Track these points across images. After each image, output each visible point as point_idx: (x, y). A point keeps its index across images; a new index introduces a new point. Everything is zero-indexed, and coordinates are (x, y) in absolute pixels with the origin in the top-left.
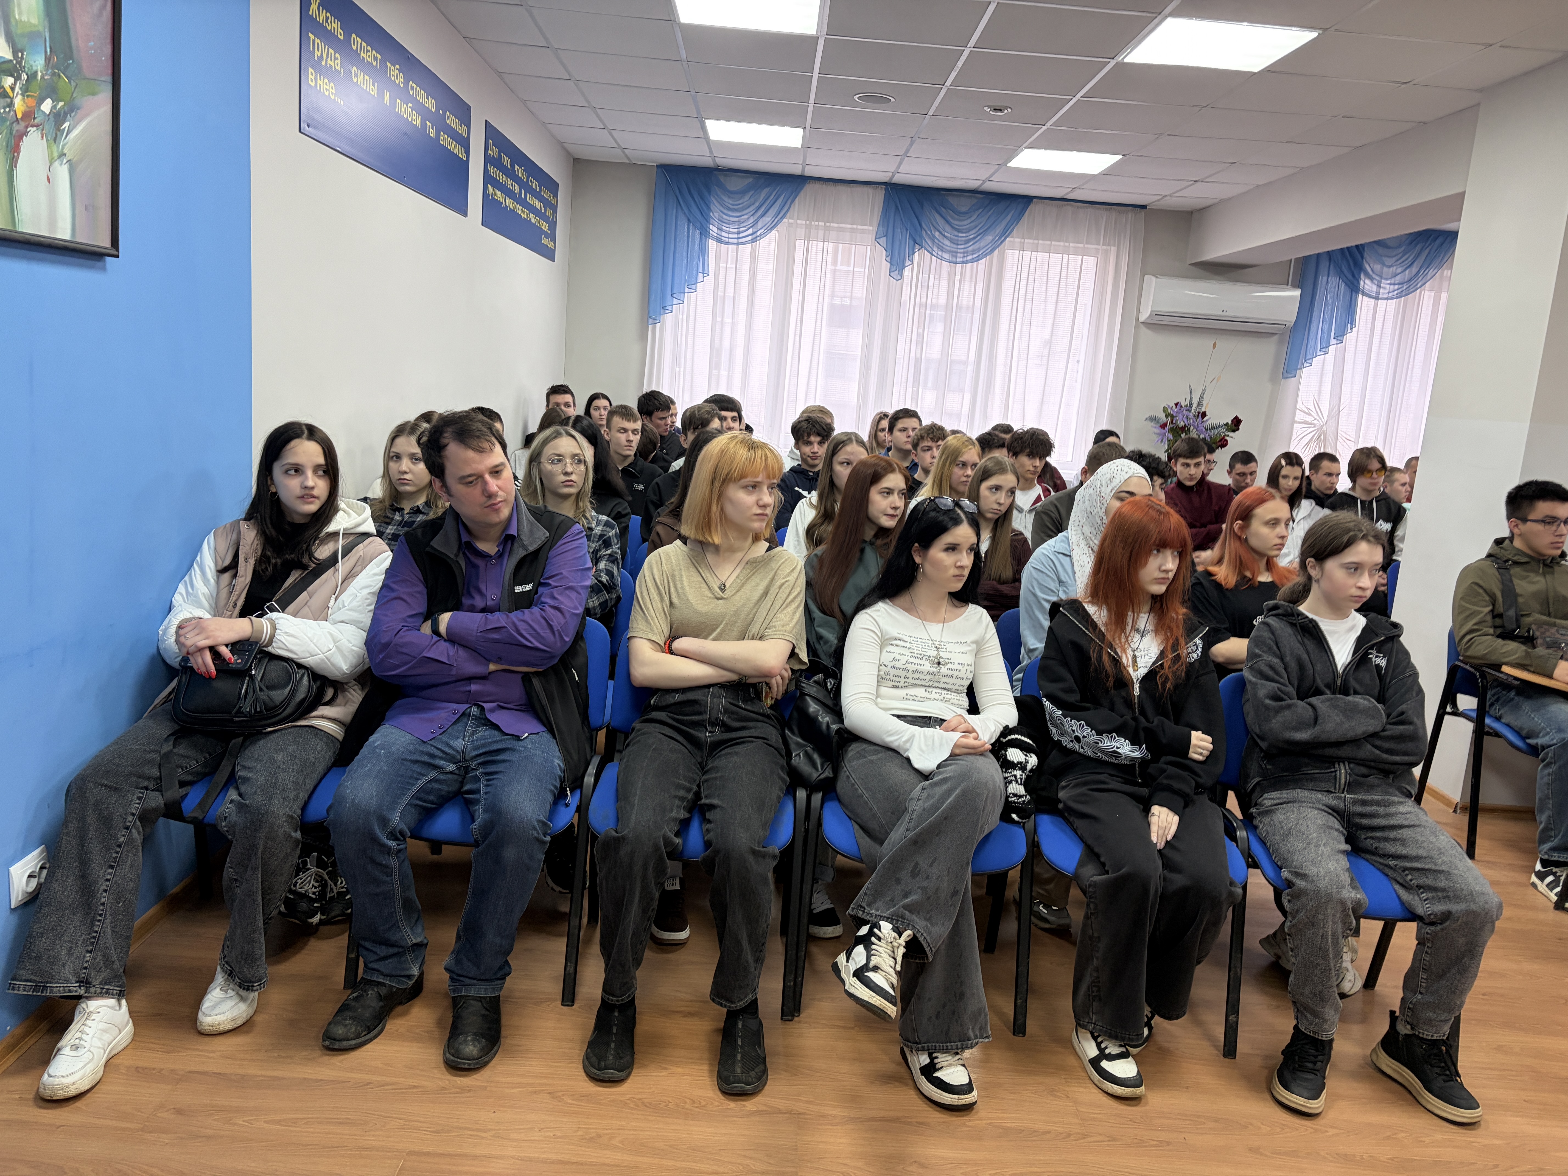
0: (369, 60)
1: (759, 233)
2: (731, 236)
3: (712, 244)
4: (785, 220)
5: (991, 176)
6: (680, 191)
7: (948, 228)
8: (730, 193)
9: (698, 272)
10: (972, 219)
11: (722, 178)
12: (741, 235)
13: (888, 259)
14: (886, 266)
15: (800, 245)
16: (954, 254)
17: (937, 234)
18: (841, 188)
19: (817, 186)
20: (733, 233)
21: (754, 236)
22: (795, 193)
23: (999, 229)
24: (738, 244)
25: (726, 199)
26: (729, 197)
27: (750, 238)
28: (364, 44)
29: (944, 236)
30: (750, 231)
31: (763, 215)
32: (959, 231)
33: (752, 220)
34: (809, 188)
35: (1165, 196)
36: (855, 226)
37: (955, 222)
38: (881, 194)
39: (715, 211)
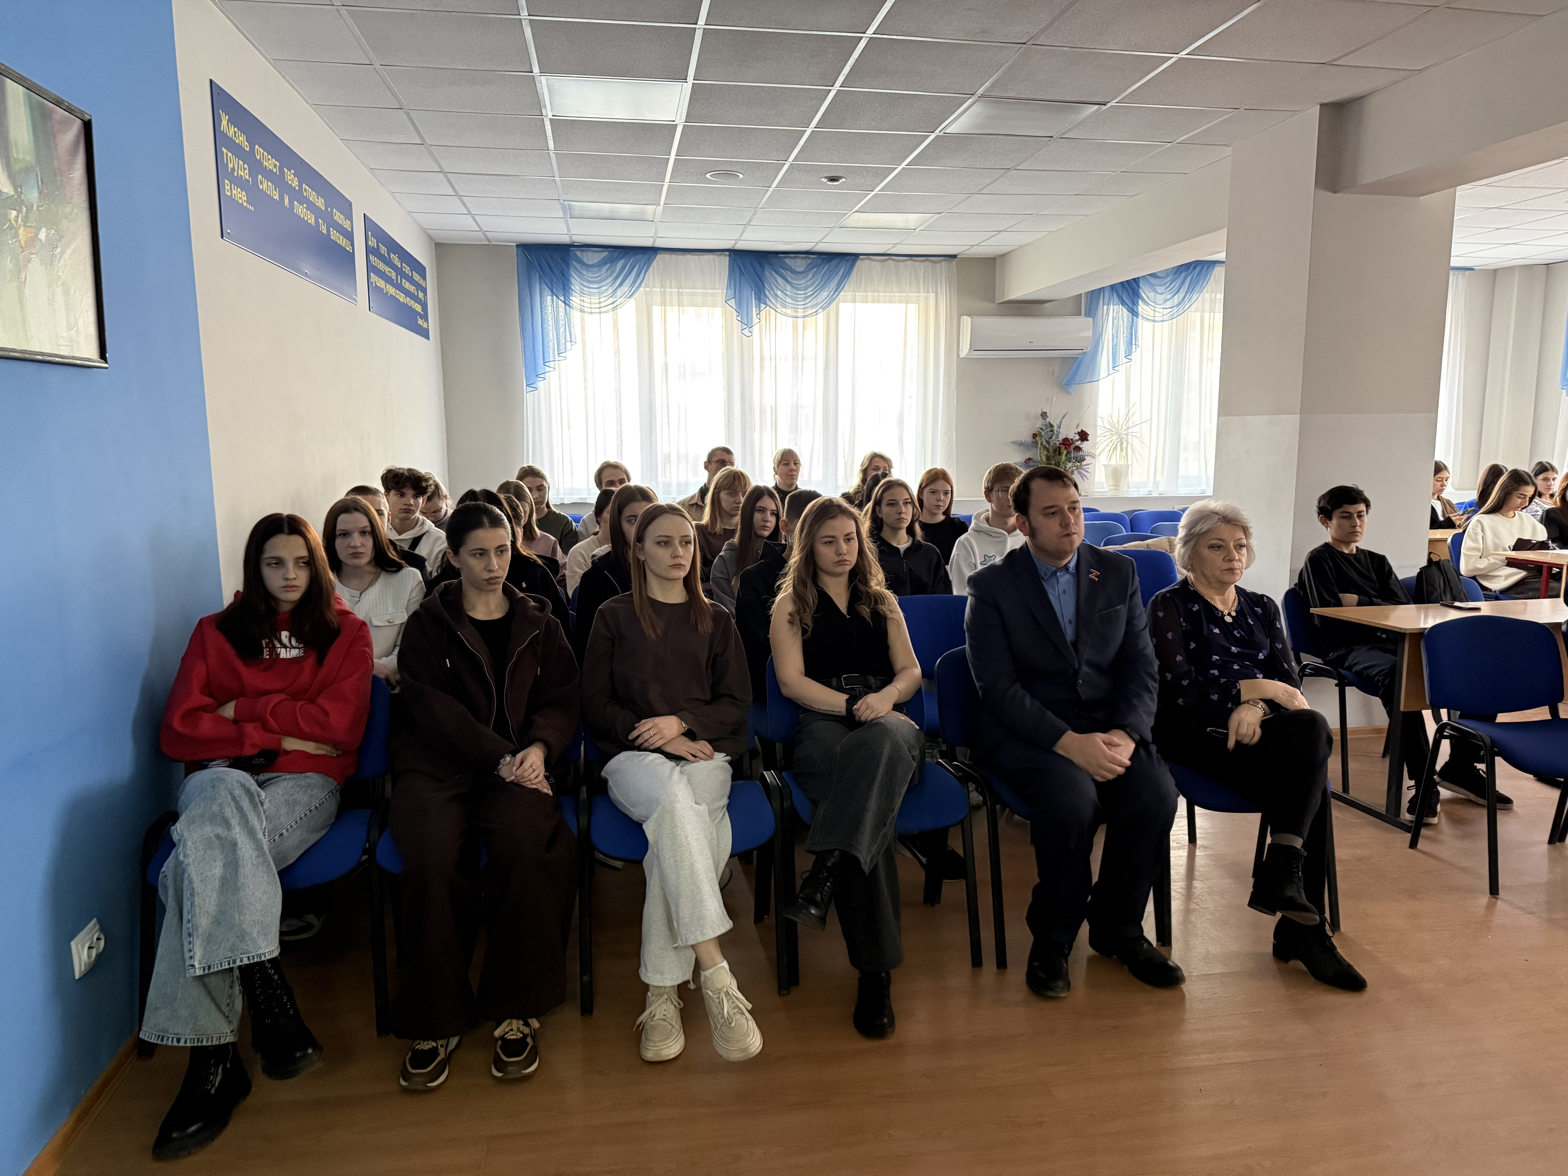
0: (270, 167)
1: (618, 302)
2: (593, 306)
3: (576, 315)
4: (641, 289)
5: (823, 238)
6: (541, 267)
7: (788, 287)
8: (588, 267)
9: (566, 341)
10: (809, 277)
12: (602, 305)
13: (738, 317)
14: (736, 324)
15: (656, 310)
16: (796, 309)
17: (779, 293)
18: (689, 257)
19: (667, 256)
20: (595, 303)
21: (615, 304)
22: (649, 263)
23: (833, 284)
24: (600, 313)
25: (585, 273)
26: (588, 271)
27: (611, 307)
28: (266, 154)
29: (786, 294)
30: (610, 301)
31: (621, 284)
32: (798, 289)
33: (611, 290)
34: (660, 257)
35: (972, 246)
36: (706, 291)
37: (794, 282)
38: (725, 260)
39: (576, 284)
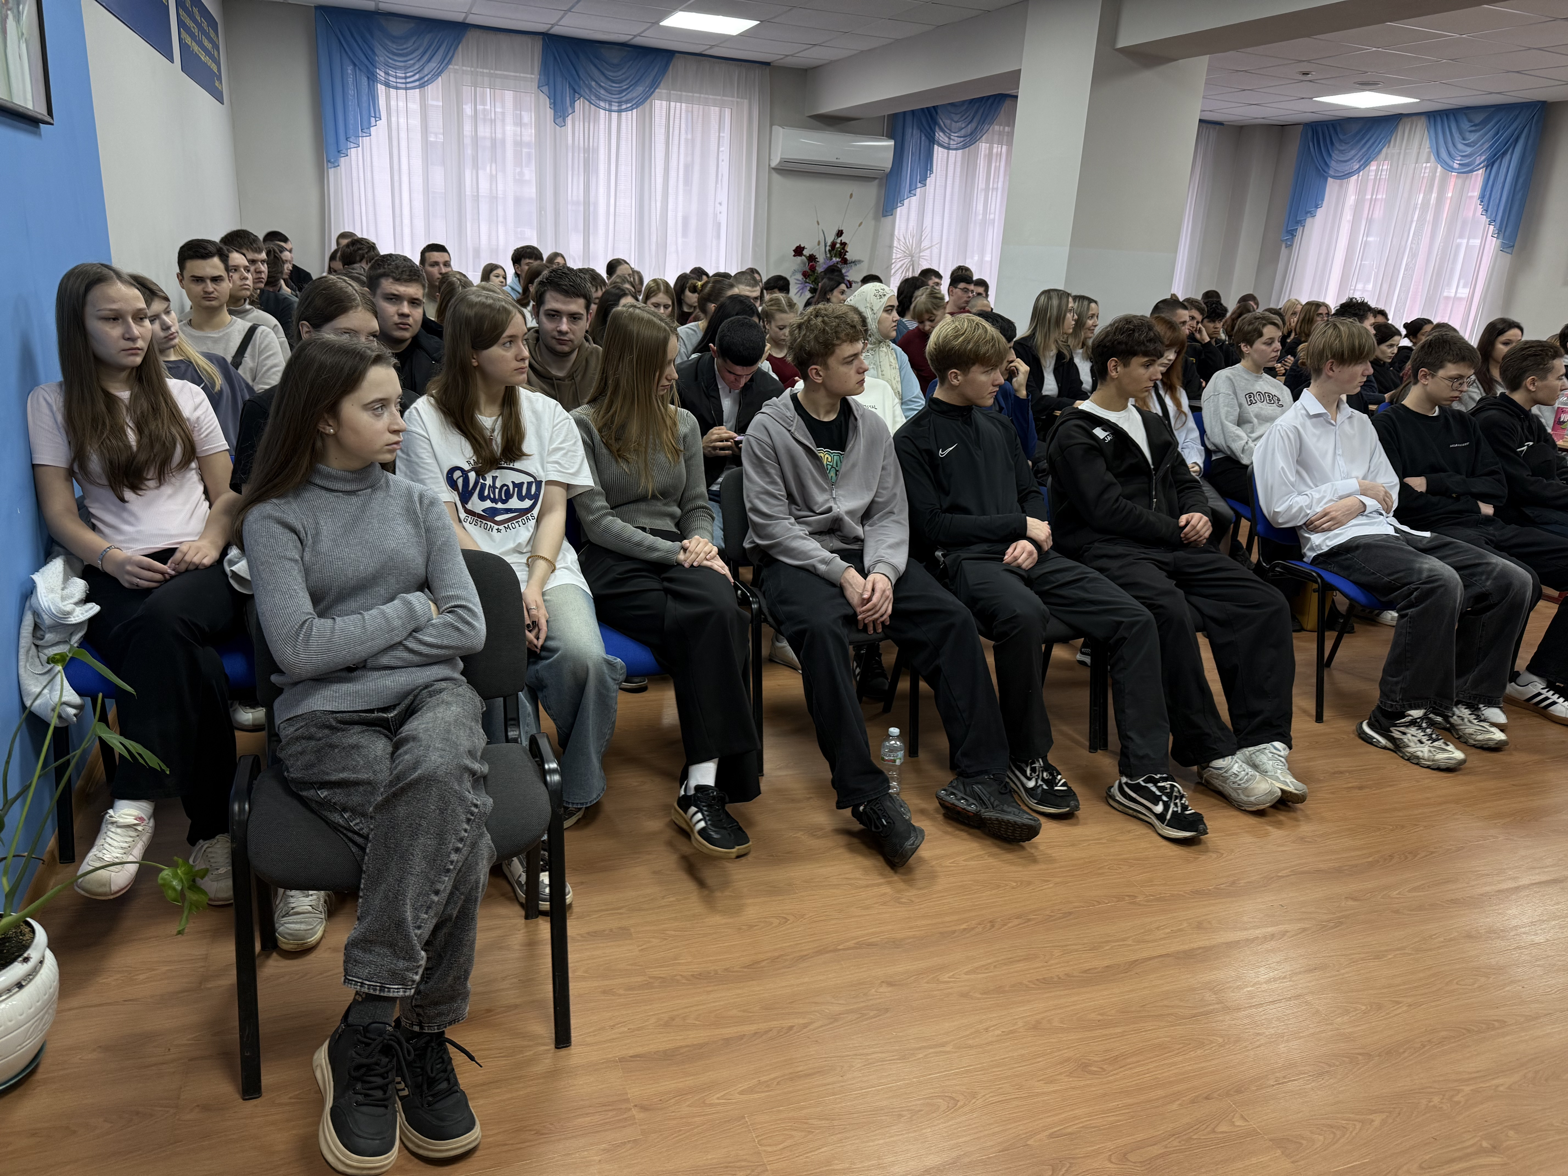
1: (426, 79)
2: (398, 81)
3: (381, 89)
4: (450, 66)
5: (643, 32)
6: (342, 35)
7: (603, 78)
8: (394, 39)
9: (370, 116)
10: (624, 70)
11: (383, 22)
12: (408, 80)
13: (552, 106)
14: (550, 113)
15: (467, 91)
16: (610, 103)
17: (593, 84)
18: (502, 37)
19: (478, 34)
20: (402, 78)
21: (422, 81)
22: (459, 40)
23: (648, 81)
24: (406, 89)
25: (390, 44)
26: (393, 42)
27: (418, 83)
29: (600, 85)
30: (417, 77)
31: (429, 60)
32: (613, 82)
33: (417, 66)
34: (471, 35)
35: (787, 56)
36: (517, 74)
37: (609, 74)
38: (539, 44)
39: (380, 55)
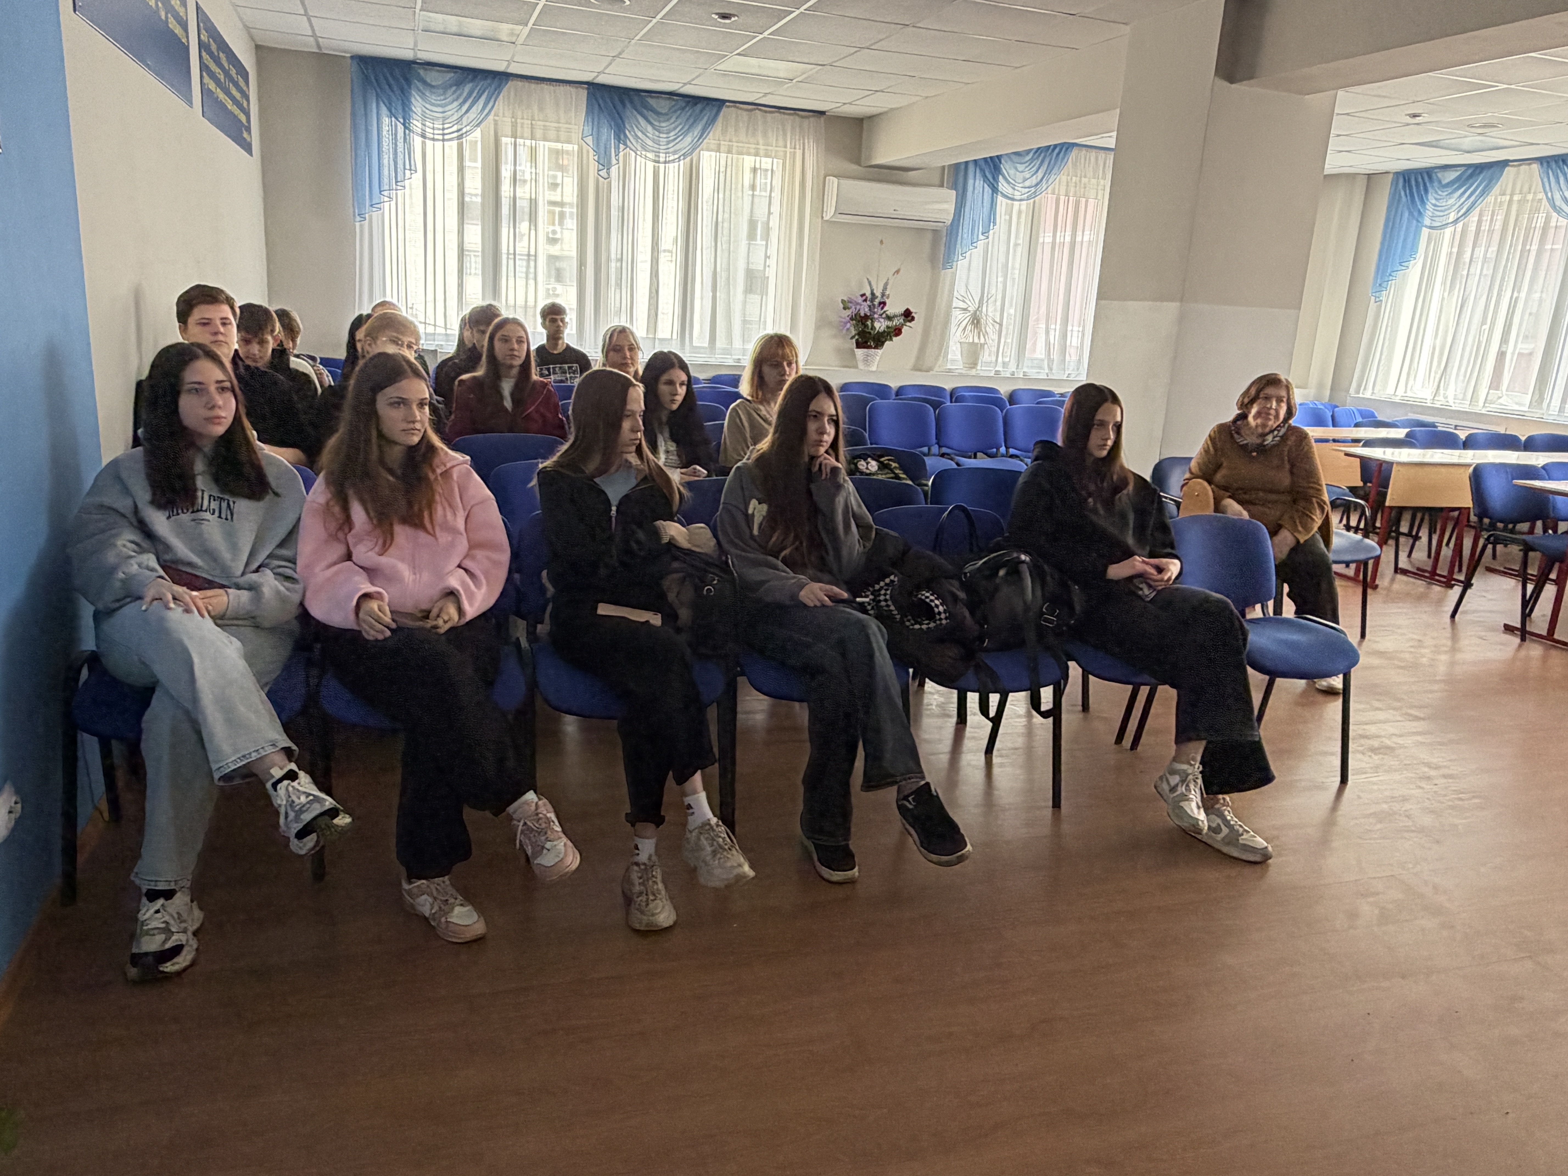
1: (464, 130)
2: (436, 132)
3: (417, 140)
4: (490, 117)
5: (693, 80)
6: (378, 83)
7: (650, 128)
8: (432, 88)
9: (404, 169)
10: (672, 120)
11: (421, 72)
12: (446, 131)
13: (596, 158)
14: (593, 165)
16: (657, 153)
17: (640, 134)
18: (545, 87)
19: (519, 84)
20: (439, 129)
21: (460, 133)
22: (499, 89)
23: (698, 129)
24: (443, 140)
25: (428, 94)
27: (455, 135)
29: (647, 136)
30: (455, 128)
31: (468, 111)
32: (660, 132)
33: (455, 117)
34: (512, 84)
35: (845, 104)
37: (656, 123)
38: (583, 93)
39: (417, 104)
